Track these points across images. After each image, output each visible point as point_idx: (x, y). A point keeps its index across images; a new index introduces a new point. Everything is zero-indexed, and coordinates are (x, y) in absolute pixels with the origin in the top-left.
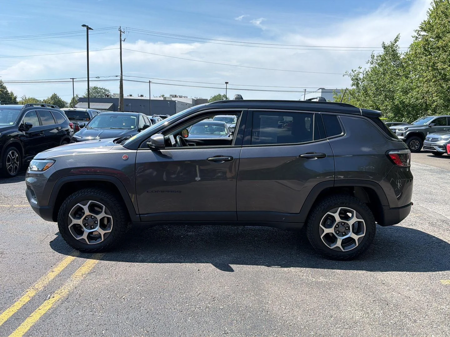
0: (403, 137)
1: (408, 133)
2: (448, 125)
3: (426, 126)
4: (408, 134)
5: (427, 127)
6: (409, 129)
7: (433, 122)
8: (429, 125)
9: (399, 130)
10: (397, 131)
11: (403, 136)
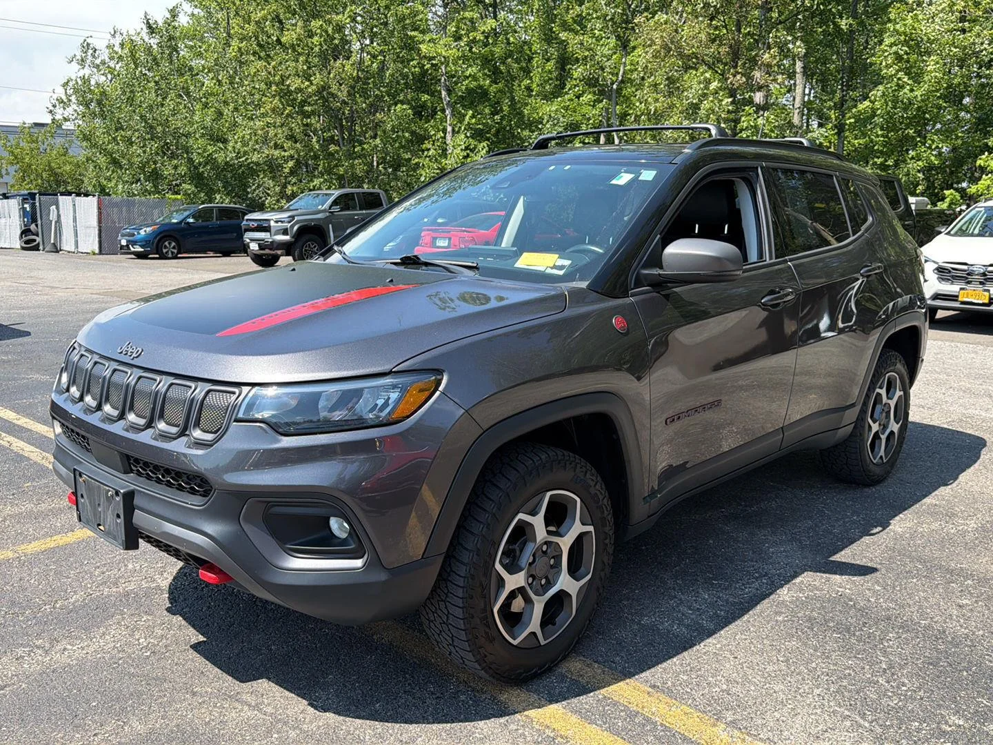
0: (287, 238)
1: (296, 228)
2: (360, 209)
3: (324, 211)
4: (298, 229)
5: (328, 214)
6: (296, 218)
7: (335, 203)
8: (330, 208)
9: (277, 222)
10: (272, 223)
11: (287, 234)
